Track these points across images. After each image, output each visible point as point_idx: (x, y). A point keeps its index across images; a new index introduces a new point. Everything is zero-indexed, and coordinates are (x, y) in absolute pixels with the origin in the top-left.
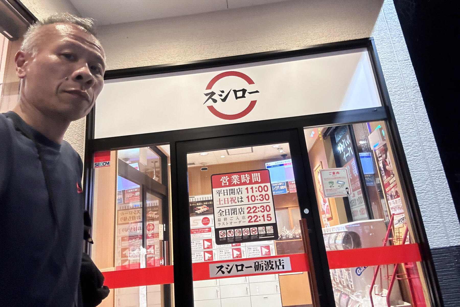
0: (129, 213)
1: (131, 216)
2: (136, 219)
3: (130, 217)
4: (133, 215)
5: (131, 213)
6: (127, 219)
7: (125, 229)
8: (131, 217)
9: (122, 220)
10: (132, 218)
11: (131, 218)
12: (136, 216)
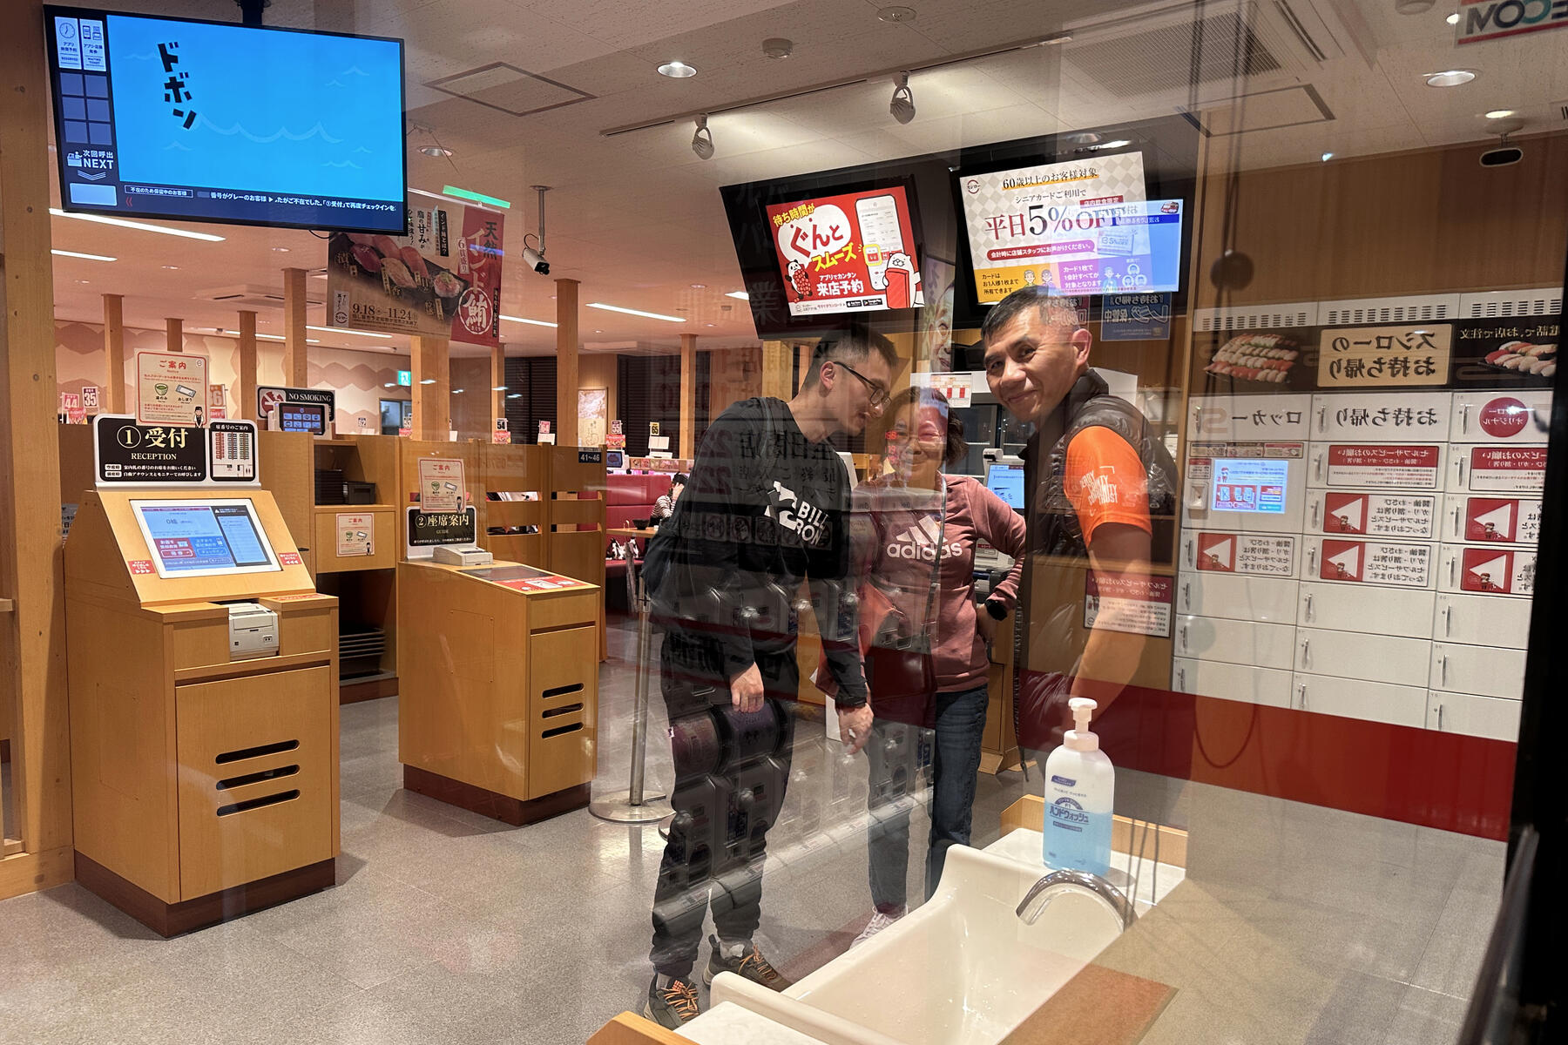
0: (1375, 343)
1: (1387, 356)
2: (1411, 371)
3: (1380, 359)
4: (1398, 352)
5: (1384, 343)
6: (1364, 371)
7: (1350, 413)
8: (1386, 360)
9: (1339, 371)
10: (1392, 367)
11: (1385, 367)
12: (1412, 360)
